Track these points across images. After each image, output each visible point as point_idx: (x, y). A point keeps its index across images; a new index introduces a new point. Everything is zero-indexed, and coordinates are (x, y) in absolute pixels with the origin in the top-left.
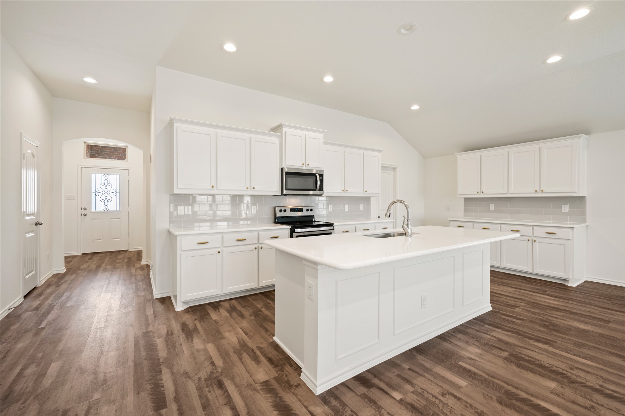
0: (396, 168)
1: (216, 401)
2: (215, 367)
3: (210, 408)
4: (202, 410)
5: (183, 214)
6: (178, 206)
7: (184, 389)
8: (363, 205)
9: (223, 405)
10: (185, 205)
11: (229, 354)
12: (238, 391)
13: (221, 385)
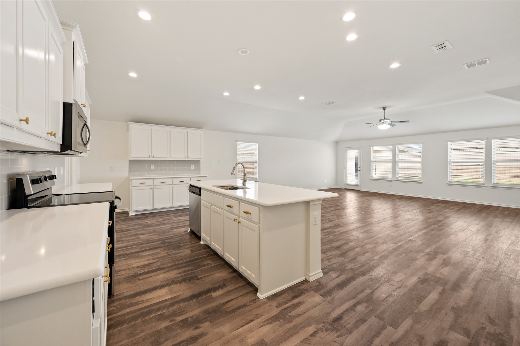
1: (355, 316)
2: (318, 330)
3: (363, 317)
4: (367, 321)
7: (357, 343)
9: (356, 312)
11: (295, 325)
12: (339, 307)
13: (339, 319)
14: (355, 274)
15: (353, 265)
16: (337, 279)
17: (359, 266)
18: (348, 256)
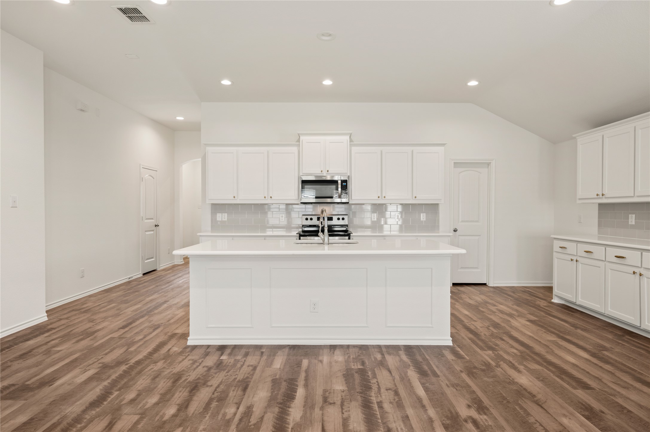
0: (490, 163)
5: (221, 220)
6: (217, 214)
8: (425, 214)
10: (222, 213)
14: (150, 358)
15: (156, 368)
16: (169, 347)
17: (146, 370)
18: (168, 379)
